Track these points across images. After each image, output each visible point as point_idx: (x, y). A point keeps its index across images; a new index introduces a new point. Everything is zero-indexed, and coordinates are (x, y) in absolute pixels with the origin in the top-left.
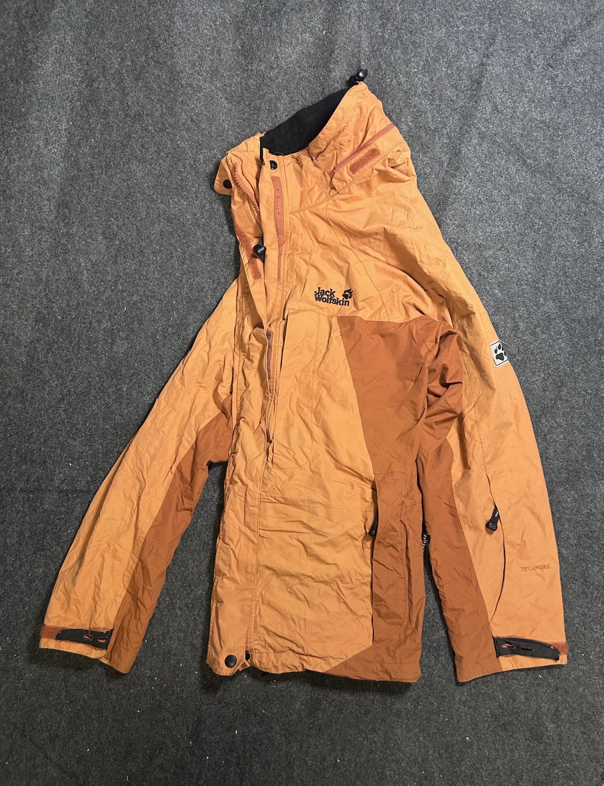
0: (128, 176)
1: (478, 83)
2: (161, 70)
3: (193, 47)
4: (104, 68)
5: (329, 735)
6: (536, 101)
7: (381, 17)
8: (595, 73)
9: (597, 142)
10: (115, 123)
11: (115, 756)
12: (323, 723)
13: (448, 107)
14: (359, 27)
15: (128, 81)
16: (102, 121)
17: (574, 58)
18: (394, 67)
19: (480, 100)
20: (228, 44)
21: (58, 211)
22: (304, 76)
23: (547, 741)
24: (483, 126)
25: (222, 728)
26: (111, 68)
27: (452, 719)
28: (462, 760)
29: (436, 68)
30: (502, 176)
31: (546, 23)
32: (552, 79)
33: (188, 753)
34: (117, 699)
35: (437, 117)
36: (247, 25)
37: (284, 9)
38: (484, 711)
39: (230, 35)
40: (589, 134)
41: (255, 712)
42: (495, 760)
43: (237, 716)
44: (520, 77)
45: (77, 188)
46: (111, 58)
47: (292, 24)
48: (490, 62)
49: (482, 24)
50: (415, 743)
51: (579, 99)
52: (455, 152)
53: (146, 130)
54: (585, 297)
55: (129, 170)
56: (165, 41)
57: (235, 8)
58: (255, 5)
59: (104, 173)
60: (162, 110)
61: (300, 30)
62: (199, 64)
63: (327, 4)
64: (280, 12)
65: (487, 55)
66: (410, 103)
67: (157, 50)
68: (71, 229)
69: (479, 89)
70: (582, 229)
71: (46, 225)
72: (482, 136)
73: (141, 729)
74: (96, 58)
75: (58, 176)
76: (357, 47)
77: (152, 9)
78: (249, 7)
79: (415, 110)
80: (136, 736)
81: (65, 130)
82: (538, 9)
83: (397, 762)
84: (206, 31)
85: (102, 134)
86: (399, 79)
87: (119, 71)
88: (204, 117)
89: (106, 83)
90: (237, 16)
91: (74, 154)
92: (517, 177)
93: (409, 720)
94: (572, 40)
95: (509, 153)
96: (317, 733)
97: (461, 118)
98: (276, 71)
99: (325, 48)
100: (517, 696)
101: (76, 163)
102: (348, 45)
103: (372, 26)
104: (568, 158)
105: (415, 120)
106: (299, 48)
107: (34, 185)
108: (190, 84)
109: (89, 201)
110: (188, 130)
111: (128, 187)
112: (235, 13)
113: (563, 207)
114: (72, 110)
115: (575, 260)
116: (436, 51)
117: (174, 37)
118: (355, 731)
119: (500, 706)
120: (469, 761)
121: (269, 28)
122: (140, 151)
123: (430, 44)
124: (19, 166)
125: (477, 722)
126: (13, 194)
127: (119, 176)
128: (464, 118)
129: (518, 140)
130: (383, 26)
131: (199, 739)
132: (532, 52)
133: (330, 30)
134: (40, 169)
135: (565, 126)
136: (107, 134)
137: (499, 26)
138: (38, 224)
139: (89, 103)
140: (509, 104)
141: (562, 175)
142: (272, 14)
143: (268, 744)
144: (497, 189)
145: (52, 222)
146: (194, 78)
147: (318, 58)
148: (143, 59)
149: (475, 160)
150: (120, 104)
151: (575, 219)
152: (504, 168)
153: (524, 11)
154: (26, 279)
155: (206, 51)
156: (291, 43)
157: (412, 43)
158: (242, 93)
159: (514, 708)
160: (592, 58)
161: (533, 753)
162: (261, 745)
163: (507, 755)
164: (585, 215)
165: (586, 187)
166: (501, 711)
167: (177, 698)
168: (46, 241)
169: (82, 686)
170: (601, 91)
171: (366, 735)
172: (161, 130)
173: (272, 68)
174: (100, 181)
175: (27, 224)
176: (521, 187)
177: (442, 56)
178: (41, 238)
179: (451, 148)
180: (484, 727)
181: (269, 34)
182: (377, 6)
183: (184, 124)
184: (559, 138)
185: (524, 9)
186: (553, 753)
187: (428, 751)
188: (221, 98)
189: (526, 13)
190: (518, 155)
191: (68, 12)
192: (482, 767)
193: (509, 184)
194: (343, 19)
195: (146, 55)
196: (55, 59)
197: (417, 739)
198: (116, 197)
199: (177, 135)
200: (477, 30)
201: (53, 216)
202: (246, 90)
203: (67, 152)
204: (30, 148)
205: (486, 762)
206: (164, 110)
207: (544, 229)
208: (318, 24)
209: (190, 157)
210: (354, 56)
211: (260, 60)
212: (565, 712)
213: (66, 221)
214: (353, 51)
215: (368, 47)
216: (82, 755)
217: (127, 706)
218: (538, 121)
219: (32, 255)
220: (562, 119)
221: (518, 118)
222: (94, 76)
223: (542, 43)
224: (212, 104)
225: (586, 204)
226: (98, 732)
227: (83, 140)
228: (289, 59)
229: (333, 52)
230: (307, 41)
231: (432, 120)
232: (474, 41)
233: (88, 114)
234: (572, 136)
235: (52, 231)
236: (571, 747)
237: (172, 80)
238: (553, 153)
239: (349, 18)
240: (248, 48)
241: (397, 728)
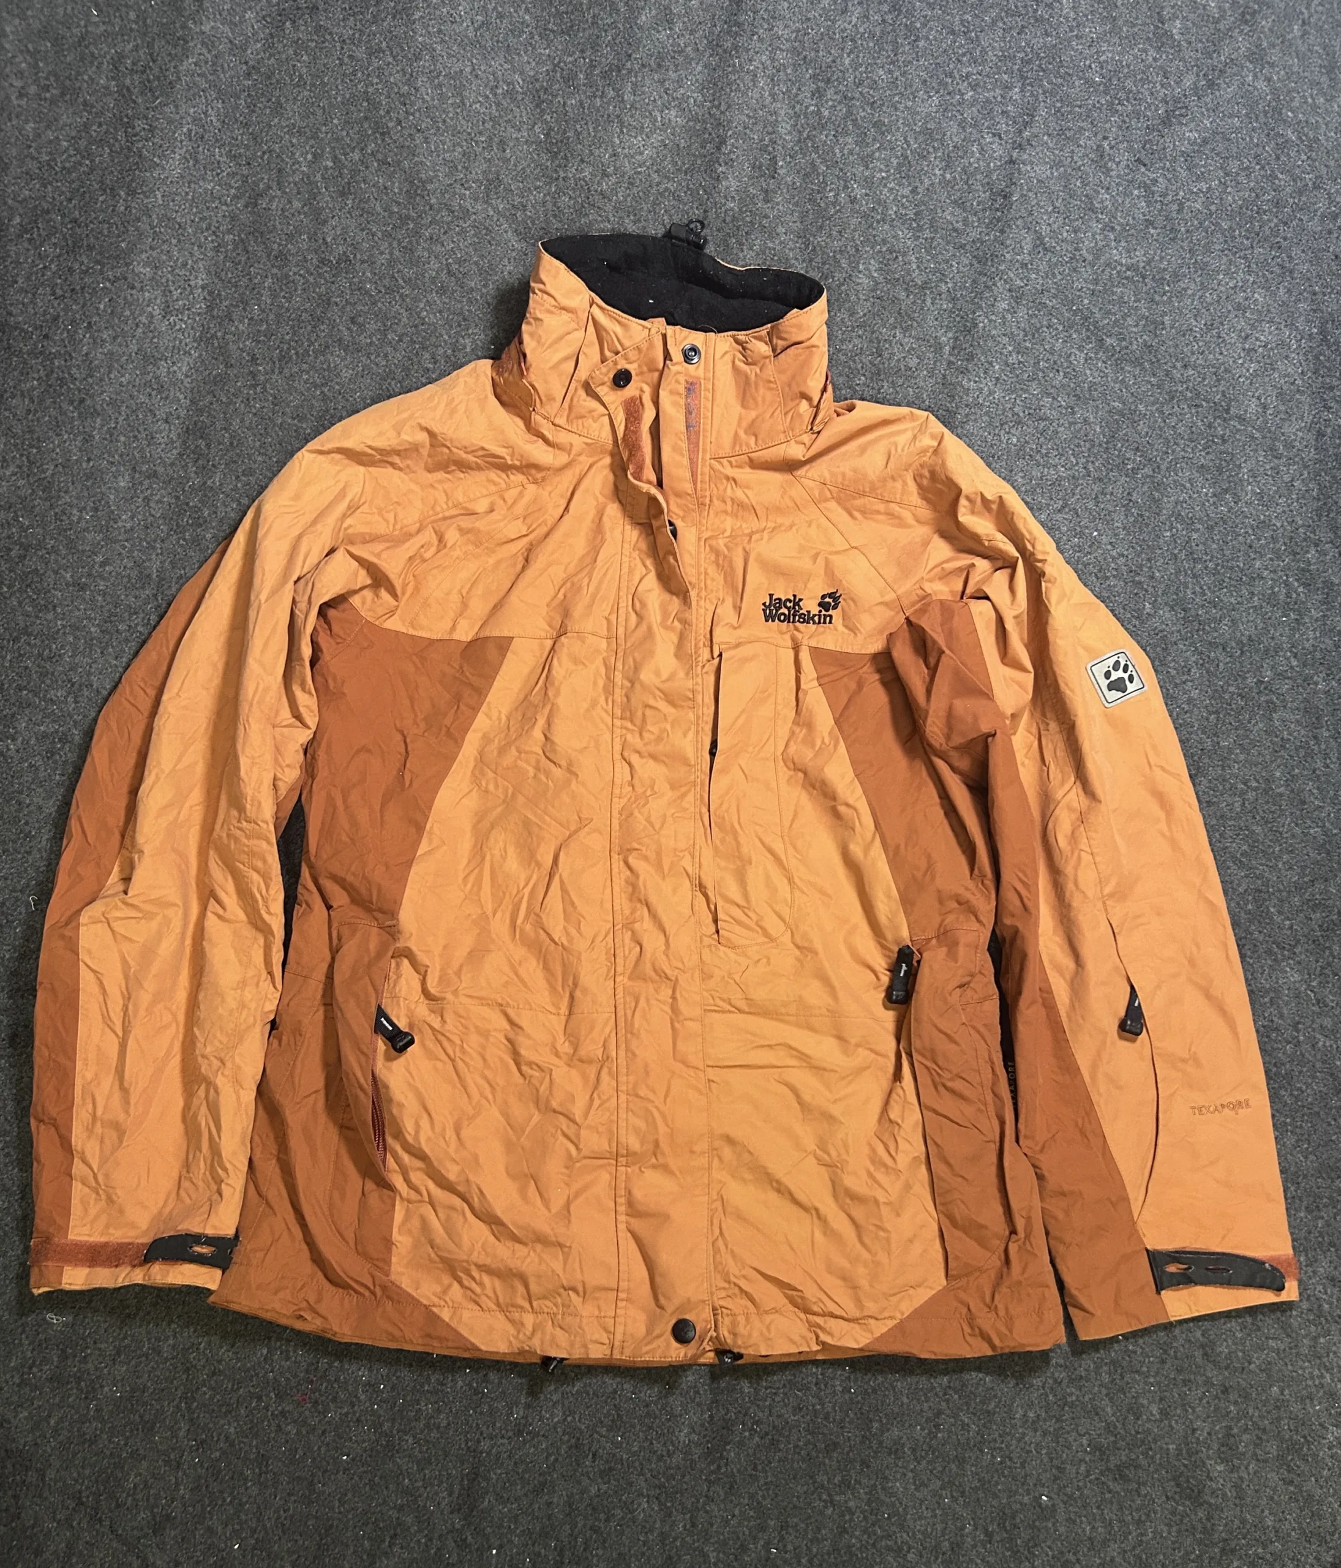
0: (324, 377)
1: (1005, 197)
2: (391, 177)
3: (453, 136)
4: (280, 171)
5: (752, 1497)
6: (1118, 228)
7: (814, 77)
8: (1227, 174)
9: (1239, 304)
10: (300, 275)
11: (295, 1557)
12: (739, 1471)
13: (948, 243)
14: (773, 95)
15: (325, 199)
16: (275, 271)
17: (1185, 147)
18: (841, 170)
19: (1010, 226)
20: (519, 130)
21: (184, 443)
22: (666, 189)
23: (1213, 1501)
24: (1017, 275)
25: (523, 1487)
26: (294, 172)
27: (1011, 1459)
28: (1036, 1545)
29: (923, 169)
30: (1058, 371)
31: (1129, 84)
32: (1146, 187)
33: (453, 1544)
34: (298, 1433)
35: (928, 261)
36: (556, 96)
37: (629, 65)
38: (1075, 1440)
39: (522, 114)
40: (1223, 289)
41: (593, 1449)
42: (1105, 1543)
43: (556, 1460)
44: (1085, 185)
45: (224, 400)
46: (293, 154)
47: (643, 93)
48: (1026, 157)
49: (1008, 87)
50: (933, 1510)
51: (1200, 223)
52: (965, 326)
53: (359, 289)
54: (1233, 600)
55: (325, 366)
56: (399, 123)
57: (534, 64)
58: (571, 59)
59: (277, 371)
60: (391, 254)
61: (659, 103)
62: (464, 167)
63: (711, 55)
64: (619, 71)
65: (1020, 145)
66: (874, 236)
67: (383, 140)
68: (210, 478)
69: (1007, 206)
70: (1220, 470)
71: (160, 470)
72: (1017, 295)
73: (350, 1495)
74: (264, 153)
75: (187, 376)
76: (768, 133)
77: (376, 63)
78: (559, 62)
79: (884, 249)
80: (340, 1513)
81: (203, 288)
82: (1112, 59)
83: (898, 1551)
84: (478, 106)
85: (274, 295)
86: (852, 191)
87: (308, 178)
88: (473, 267)
89: (284, 201)
90: (537, 80)
91: (219, 334)
92: (1088, 372)
93: (919, 1463)
94: (1181, 115)
95: (1069, 326)
96: (726, 1493)
97: (975, 262)
98: (613, 179)
99: (707, 136)
100: (1143, 1406)
101: (223, 350)
102: (751, 130)
103: (797, 95)
104: (1184, 335)
105: (885, 267)
106: (656, 138)
107: (139, 392)
108: (446, 205)
109: (247, 423)
110: (442, 290)
111: (324, 398)
112: (532, 73)
113: (1181, 429)
114: (216, 250)
115: (1210, 529)
116: (921, 139)
117: (417, 115)
118: (805, 1488)
119: (1109, 1428)
120: (1049, 1547)
121: (598, 100)
122: (349, 329)
123: (908, 125)
124: (112, 354)
125: (1063, 1463)
126: (98, 408)
127: (305, 377)
128: (979, 262)
129: (1086, 301)
130: (818, 94)
131: (475, 1513)
132: (1105, 138)
133: (716, 103)
134: (154, 361)
135: (1175, 274)
136: (284, 297)
137: (1040, 91)
138: (145, 468)
139: (251, 237)
140: (1065, 234)
141: (1174, 367)
142: (605, 75)
143: (623, 1518)
144: (1048, 394)
145: (172, 464)
146: (455, 194)
147: (694, 155)
148: (356, 156)
149: (1005, 340)
150: (310, 239)
151: (1204, 449)
152: (1060, 356)
153: (1088, 63)
154: (118, 574)
155: (476, 142)
156: (642, 127)
157: (875, 125)
158: (547, 221)
159: (1138, 1433)
160: (1220, 148)
161: (1184, 1527)
162: (607, 1520)
163: (1130, 1533)
164: (1224, 441)
165: (1221, 388)
166: (1112, 1439)
167: (427, 1425)
168: (160, 501)
169: (224, 1409)
170: (1241, 208)
171: (829, 1495)
172: (389, 290)
173: (605, 174)
174: (268, 386)
175: (124, 465)
176: (1096, 390)
177: (934, 147)
178: (152, 495)
179: (958, 319)
180: (1078, 1473)
181: (598, 111)
182: (805, 57)
183: (433, 280)
184: (1165, 298)
185: (1086, 59)
186: (1226, 1525)
187: (963, 1528)
188: (506, 232)
189: (1090, 67)
190: (1088, 330)
191: (214, 64)
192: (1078, 1560)
193: (1072, 385)
194: (742, 81)
195: (362, 149)
196: (187, 151)
197: (938, 1503)
198: (301, 418)
199: (420, 301)
200: (999, 99)
201: (175, 452)
202: (555, 216)
203: (205, 330)
204: (135, 319)
205: (1085, 1550)
206: (397, 253)
207: (1146, 470)
208: (693, 92)
209: (445, 341)
210: (763, 149)
211: (582, 161)
212: (1245, 1437)
213: (200, 462)
214: (761, 141)
215: (790, 133)
216: (223, 1558)
217: (319, 1448)
218: (1121, 265)
219: (132, 529)
220: (1169, 262)
221: (1084, 261)
222: (261, 186)
223: (1124, 122)
224: (489, 242)
225: (1225, 420)
226: (259, 1507)
227: (237, 306)
228: (639, 157)
229: (723, 142)
230: (673, 124)
231: (918, 267)
232: (992, 118)
233: (248, 258)
234: (1190, 292)
235: (173, 483)
236: (1263, 1511)
237: (411, 195)
238: (1154, 325)
239: (753, 80)
240: (559, 137)
241: (897, 1480)
